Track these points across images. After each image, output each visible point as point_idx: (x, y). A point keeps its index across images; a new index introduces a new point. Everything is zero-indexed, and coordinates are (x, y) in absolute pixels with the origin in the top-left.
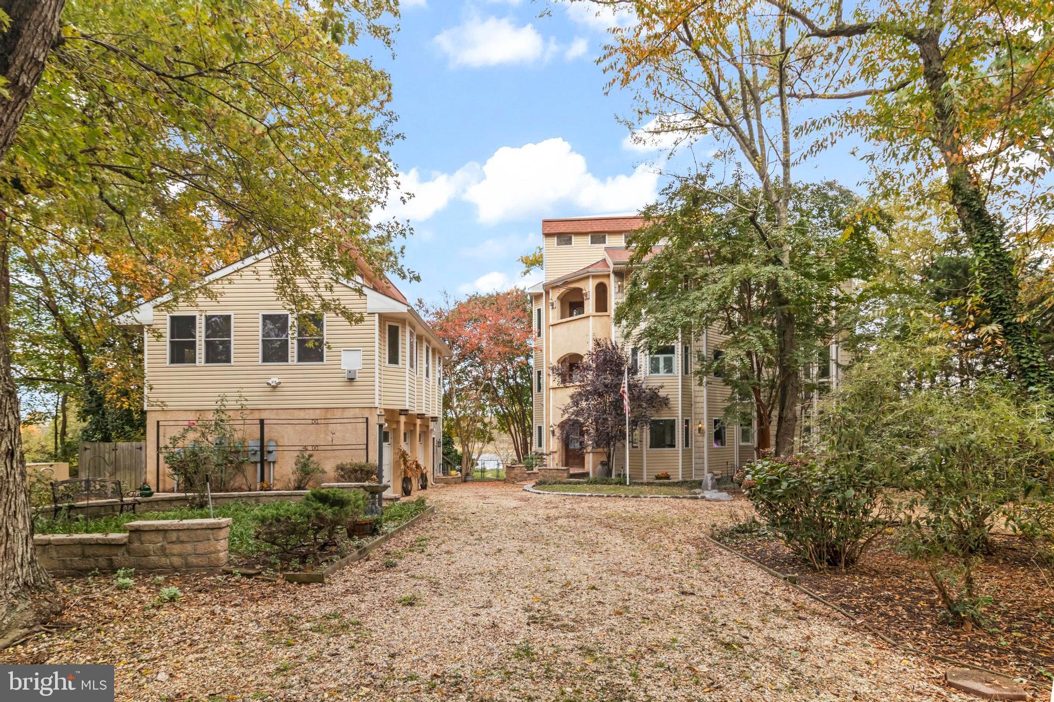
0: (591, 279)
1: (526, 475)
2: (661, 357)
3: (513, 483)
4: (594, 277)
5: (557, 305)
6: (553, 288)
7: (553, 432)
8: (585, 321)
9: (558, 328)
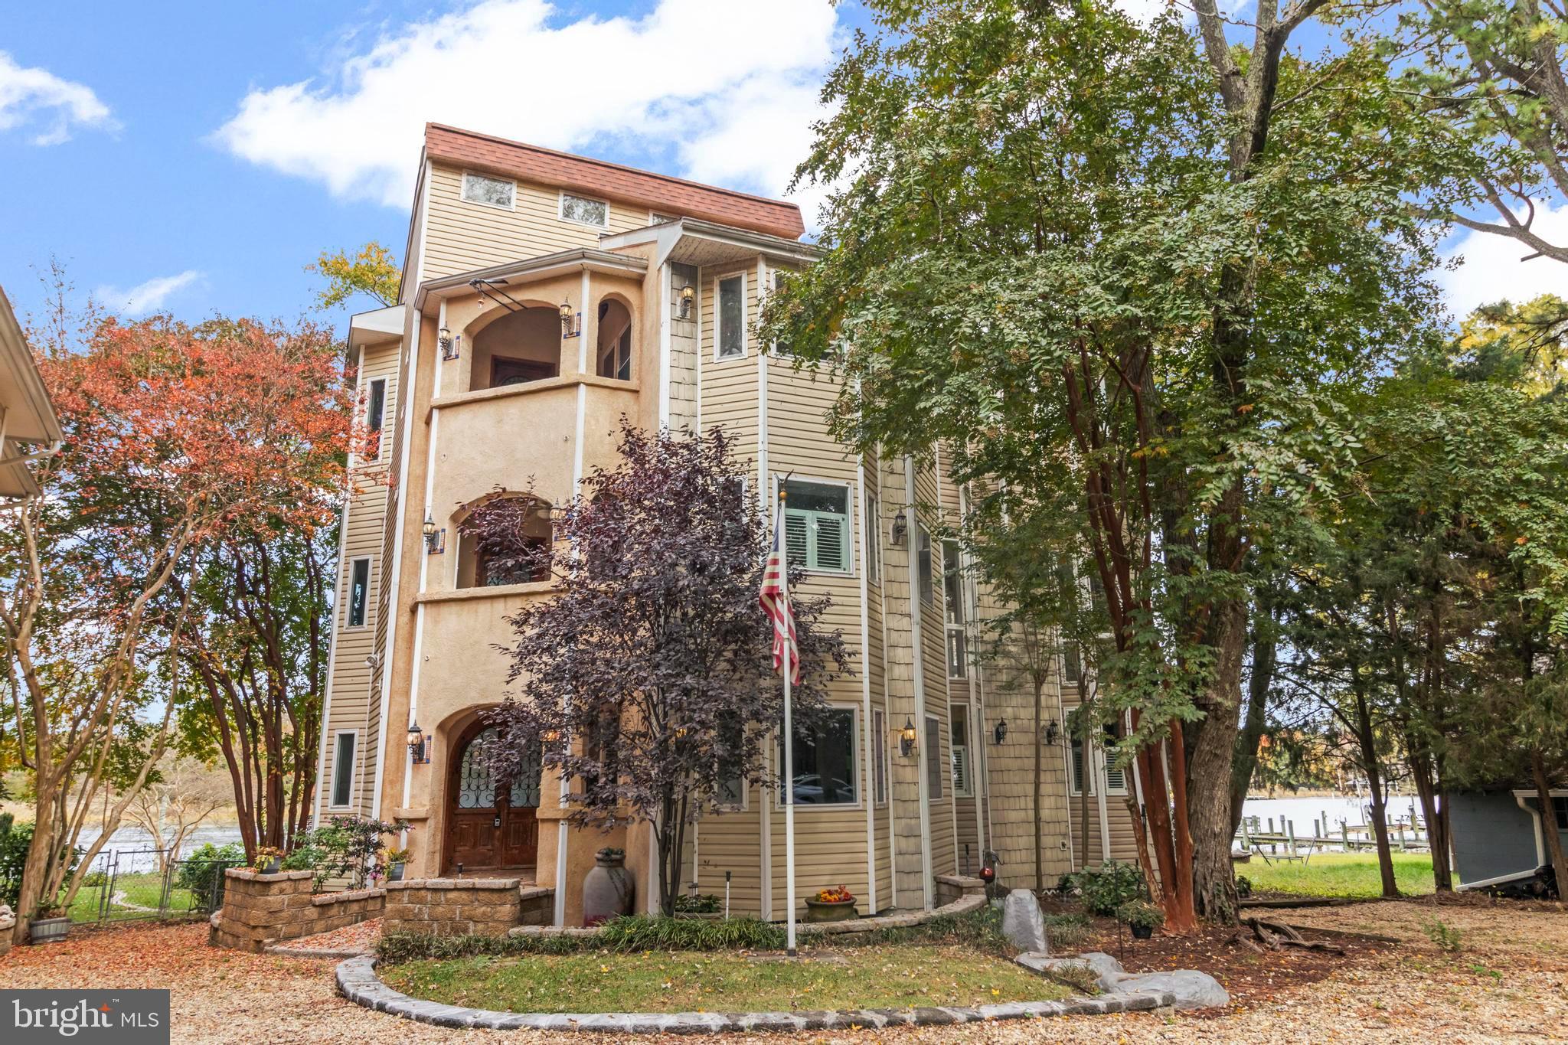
0: (586, 282)
1: (311, 913)
2: (811, 519)
3: (259, 947)
4: (598, 276)
5: (463, 349)
6: (451, 300)
7: (419, 751)
8: (561, 398)
9: (464, 415)
